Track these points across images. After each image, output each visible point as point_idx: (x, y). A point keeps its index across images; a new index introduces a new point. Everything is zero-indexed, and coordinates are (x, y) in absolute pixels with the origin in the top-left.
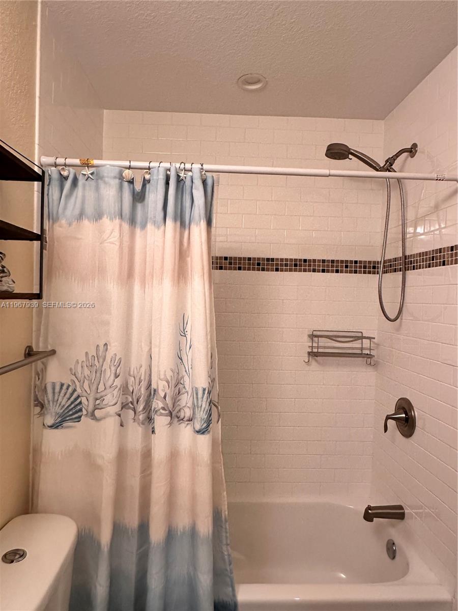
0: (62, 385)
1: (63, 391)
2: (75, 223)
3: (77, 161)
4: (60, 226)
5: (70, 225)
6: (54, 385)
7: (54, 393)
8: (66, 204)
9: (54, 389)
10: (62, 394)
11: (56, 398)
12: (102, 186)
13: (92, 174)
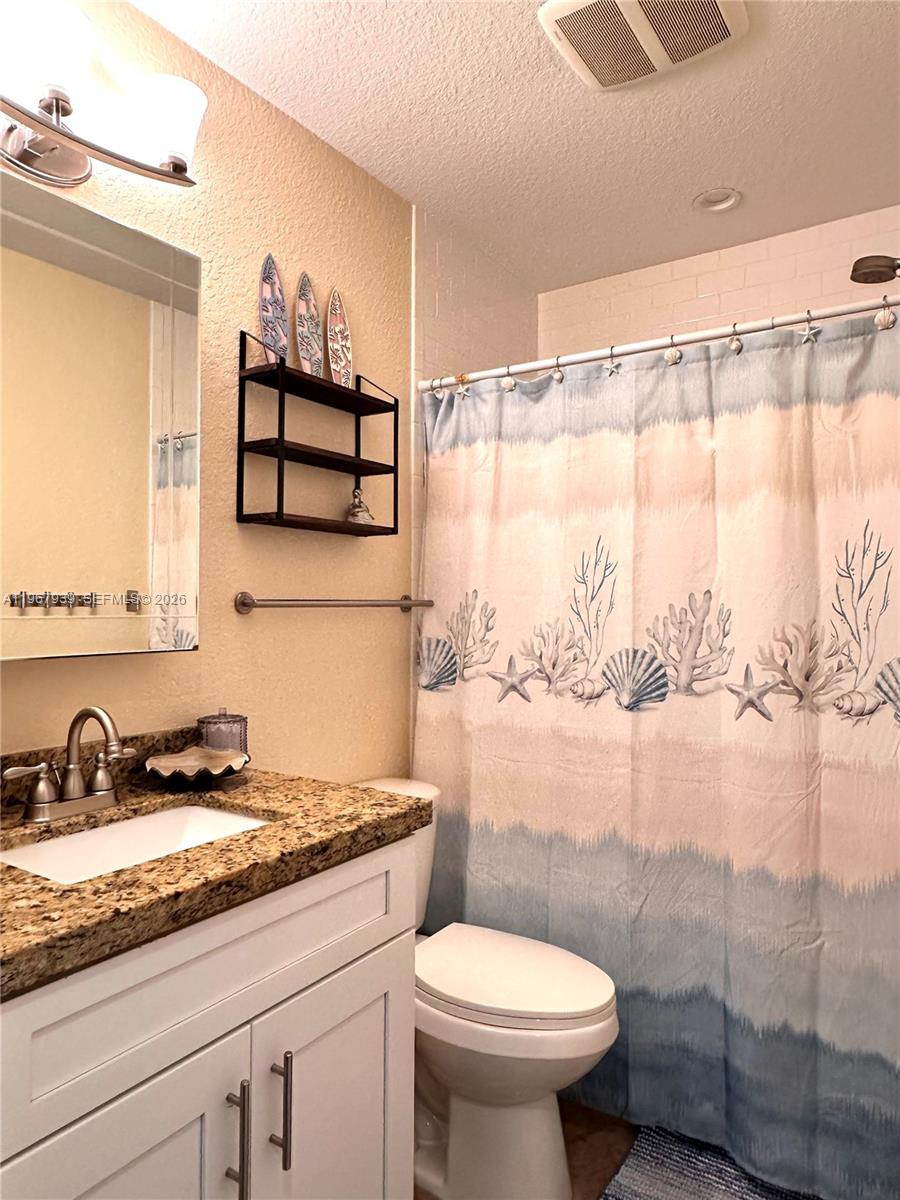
0: (438, 641)
1: (439, 649)
2: (448, 453)
3: (452, 380)
4: (434, 458)
5: (443, 453)
6: (429, 640)
7: (429, 649)
8: (440, 430)
9: (429, 645)
10: (438, 652)
11: (432, 656)
12: (480, 404)
13: (467, 390)
